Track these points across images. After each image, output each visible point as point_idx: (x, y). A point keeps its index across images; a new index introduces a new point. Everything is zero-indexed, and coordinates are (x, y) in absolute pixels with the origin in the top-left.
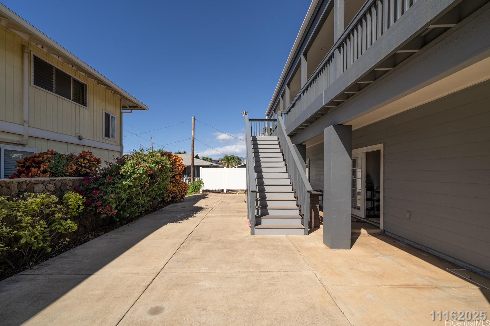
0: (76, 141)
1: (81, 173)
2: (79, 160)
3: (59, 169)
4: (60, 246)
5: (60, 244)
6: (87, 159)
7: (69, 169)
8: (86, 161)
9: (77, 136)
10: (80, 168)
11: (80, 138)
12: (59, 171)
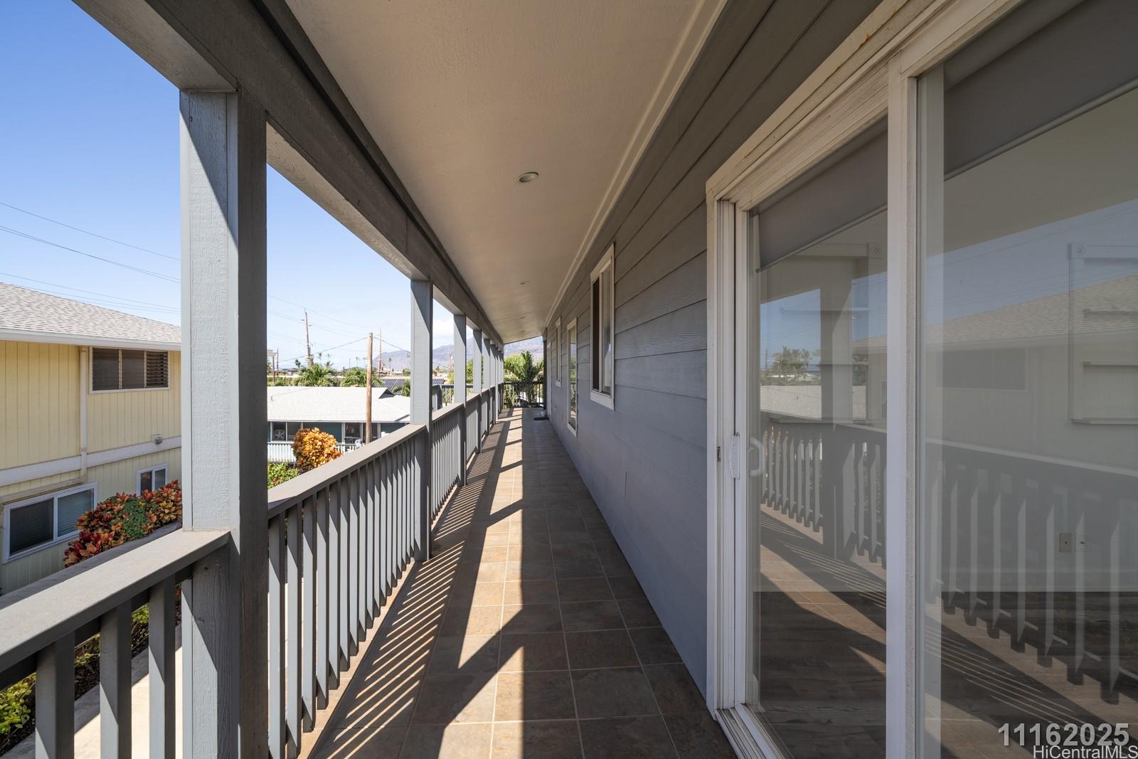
0: (153, 447)
1: (164, 522)
2: (161, 504)
3: (136, 529)
4: (142, 639)
5: (142, 636)
6: (172, 501)
7: (148, 524)
8: (171, 504)
9: (153, 440)
10: (162, 515)
11: (158, 442)
12: (136, 532)
